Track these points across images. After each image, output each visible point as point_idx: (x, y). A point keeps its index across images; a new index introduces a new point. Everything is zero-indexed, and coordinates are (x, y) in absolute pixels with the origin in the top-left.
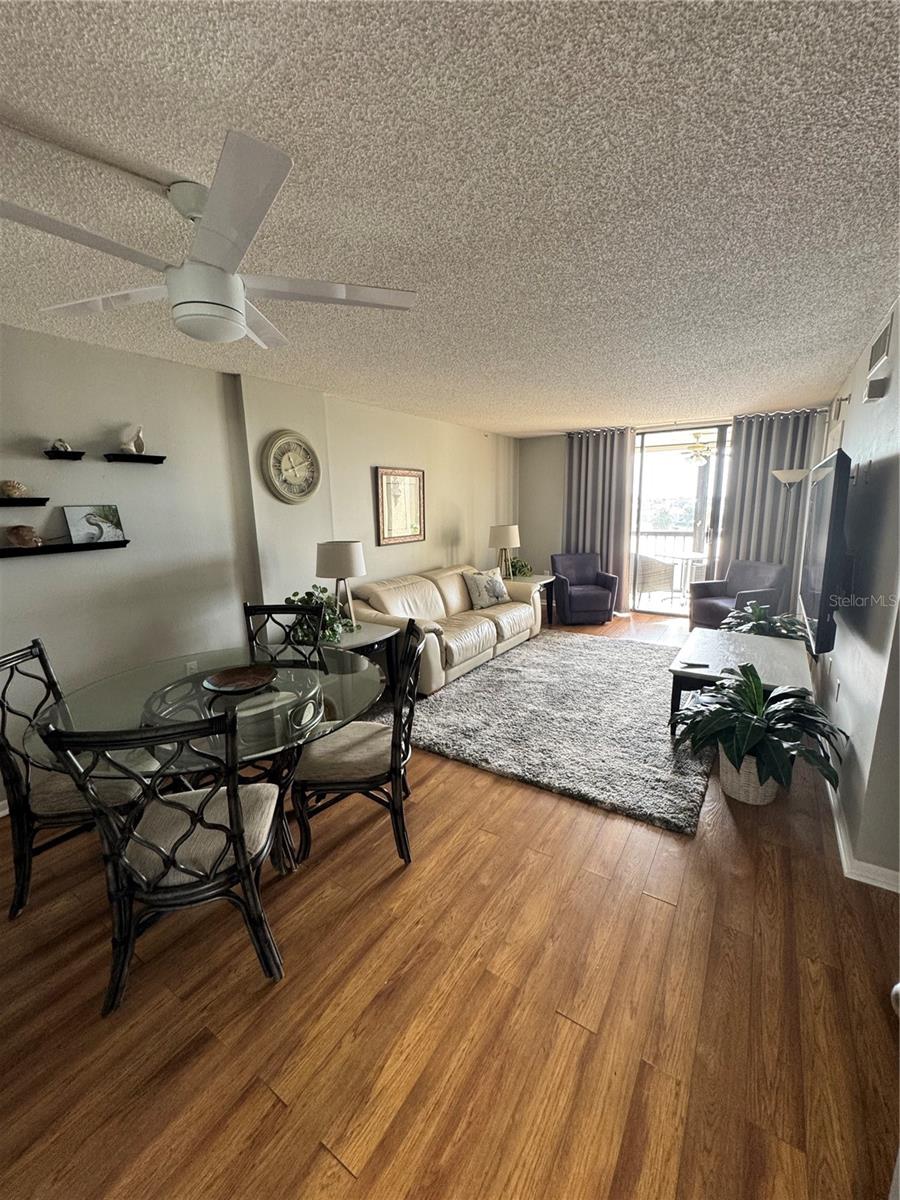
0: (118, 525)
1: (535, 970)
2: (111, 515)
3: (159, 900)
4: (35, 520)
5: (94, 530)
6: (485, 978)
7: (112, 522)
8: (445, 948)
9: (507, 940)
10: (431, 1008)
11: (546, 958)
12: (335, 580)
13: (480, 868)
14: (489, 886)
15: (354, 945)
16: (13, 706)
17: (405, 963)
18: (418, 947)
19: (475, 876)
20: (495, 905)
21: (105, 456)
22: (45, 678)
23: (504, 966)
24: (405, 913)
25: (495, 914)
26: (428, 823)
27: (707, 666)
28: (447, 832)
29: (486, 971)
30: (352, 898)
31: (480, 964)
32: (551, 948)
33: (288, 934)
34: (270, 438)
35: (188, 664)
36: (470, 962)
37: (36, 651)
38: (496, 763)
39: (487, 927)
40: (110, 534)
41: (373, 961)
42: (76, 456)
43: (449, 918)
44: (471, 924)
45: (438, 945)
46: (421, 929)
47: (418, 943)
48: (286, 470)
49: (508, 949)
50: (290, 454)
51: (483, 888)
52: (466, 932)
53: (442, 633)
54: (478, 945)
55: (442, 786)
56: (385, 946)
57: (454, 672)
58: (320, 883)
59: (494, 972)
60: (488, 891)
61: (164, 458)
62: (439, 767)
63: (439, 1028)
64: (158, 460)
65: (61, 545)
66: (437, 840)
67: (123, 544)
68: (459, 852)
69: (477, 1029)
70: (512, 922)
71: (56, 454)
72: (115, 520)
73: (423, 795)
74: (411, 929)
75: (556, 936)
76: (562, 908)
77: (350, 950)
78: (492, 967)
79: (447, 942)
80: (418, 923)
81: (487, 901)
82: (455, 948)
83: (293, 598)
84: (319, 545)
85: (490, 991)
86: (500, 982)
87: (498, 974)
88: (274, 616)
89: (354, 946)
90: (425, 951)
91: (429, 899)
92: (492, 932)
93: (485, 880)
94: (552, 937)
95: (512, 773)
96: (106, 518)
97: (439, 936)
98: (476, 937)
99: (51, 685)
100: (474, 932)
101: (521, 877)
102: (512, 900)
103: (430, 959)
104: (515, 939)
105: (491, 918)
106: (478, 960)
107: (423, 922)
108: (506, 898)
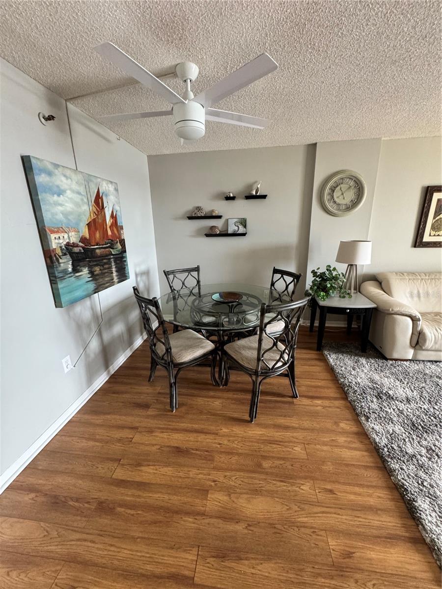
0: (245, 226)
1: (220, 521)
2: (243, 222)
4: (218, 224)
5: (236, 228)
6: (204, 492)
7: (243, 225)
8: (211, 463)
9: (232, 495)
10: (179, 472)
11: (231, 527)
13: (273, 457)
14: (264, 469)
15: (197, 426)
17: (197, 450)
18: (207, 451)
19: (265, 458)
20: (252, 478)
21: (246, 197)
22: (197, 279)
23: (216, 500)
24: (223, 436)
25: (246, 480)
26: (285, 416)
28: (286, 428)
29: (207, 491)
30: (218, 412)
31: (211, 486)
32: (240, 528)
33: (192, 402)
36: (209, 480)
37: (197, 269)
39: (235, 479)
40: (241, 230)
41: (192, 437)
42: (233, 198)
44: (232, 470)
45: (212, 460)
46: (217, 447)
47: (209, 450)
49: (226, 498)
50: (342, 185)
51: (260, 465)
52: (227, 470)
53: (419, 320)
54: (221, 479)
55: (319, 408)
56: (201, 437)
58: (219, 398)
59: (209, 496)
60: (259, 470)
61: (267, 195)
62: (335, 399)
63: (171, 481)
64: (264, 197)
65: (225, 234)
67: (244, 235)
68: (277, 441)
69: (176, 500)
70: (247, 493)
71: (228, 198)
72: (244, 225)
73: (304, 403)
74: (215, 443)
75: (252, 528)
76: (276, 526)
77: (194, 425)
78: (212, 494)
79: (215, 463)
80: (220, 444)
81: (254, 472)
82: (214, 468)
83: (316, 271)
84: (341, 242)
85: (197, 498)
86: (205, 502)
87: (208, 499)
88: (284, 276)
89: (196, 426)
90: (206, 455)
91: (236, 442)
92: (233, 484)
93: (266, 464)
94: (249, 525)
96: (241, 223)
97: (217, 457)
98: (225, 476)
99: (198, 282)
100: (228, 474)
101: (284, 486)
102: (262, 487)
103: (203, 460)
104: (235, 501)
105: (242, 479)
106: (213, 484)
107: (221, 447)
108: (261, 482)
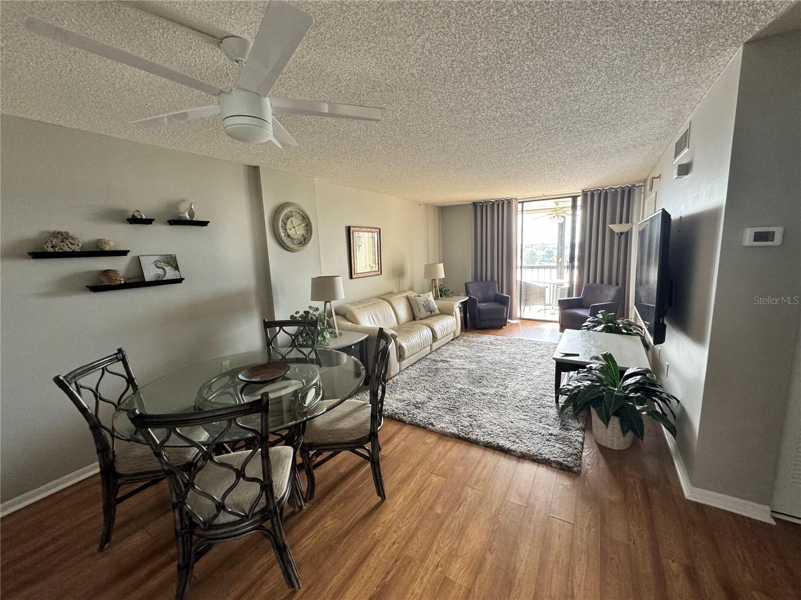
0: (176, 268)
1: (479, 576)
2: (172, 261)
3: (212, 535)
4: (119, 265)
5: (160, 272)
6: (445, 583)
7: (172, 266)
8: (415, 562)
9: (459, 554)
11: (487, 567)
12: (324, 302)
13: (435, 501)
14: (442, 514)
15: (350, 561)
16: (103, 396)
17: (388, 573)
18: (396, 561)
19: (431, 508)
20: (447, 528)
21: (168, 221)
23: (458, 572)
24: (385, 536)
25: (448, 535)
26: (395, 470)
27: (578, 355)
28: (410, 475)
29: (446, 578)
30: (346, 527)
31: (441, 571)
32: (490, 558)
33: (301, 555)
34: (279, 208)
35: (224, 362)
36: (434, 571)
37: (120, 356)
38: (439, 426)
39: (444, 543)
40: (171, 274)
41: (365, 573)
42: (149, 221)
43: (416, 539)
44: (432, 543)
45: (410, 560)
46: (397, 548)
47: (395, 558)
48: (290, 229)
49: (460, 560)
50: (292, 218)
51: (438, 516)
52: (429, 548)
53: (396, 337)
54: (438, 558)
55: (403, 443)
56: (372, 561)
57: (405, 363)
58: (322, 517)
59: (451, 577)
60: (442, 517)
61: (209, 222)
62: (400, 430)
64: (204, 224)
65: (137, 282)
66: (404, 481)
67: (179, 281)
68: (419, 490)
70: (461, 539)
71: (134, 220)
72: (174, 265)
73: (390, 450)
74: (390, 548)
75: (493, 549)
76: (495, 529)
77: (347, 565)
78: (450, 574)
79: (417, 557)
80: (394, 543)
81: (442, 524)
82: (422, 561)
83: (295, 315)
84: (312, 278)
85: (450, 591)
86: (456, 585)
87: (454, 580)
88: (283, 327)
89: (350, 563)
90: (401, 563)
91: (401, 525)
92: (447, 548)
93: (439, 510)
94: (490, 550)
95: (451, 432)
96: (168, 263)
97: (410, 552)
98: (436, 553)
99: (130, 380)
100: (435, 548)
101: (464, 507)
102: (459, 524)
103: (405, 570)
104: (464, 552)
105: (446, 538)
106: (440, 569)
107: (398, 542)
108: (454, 522)
